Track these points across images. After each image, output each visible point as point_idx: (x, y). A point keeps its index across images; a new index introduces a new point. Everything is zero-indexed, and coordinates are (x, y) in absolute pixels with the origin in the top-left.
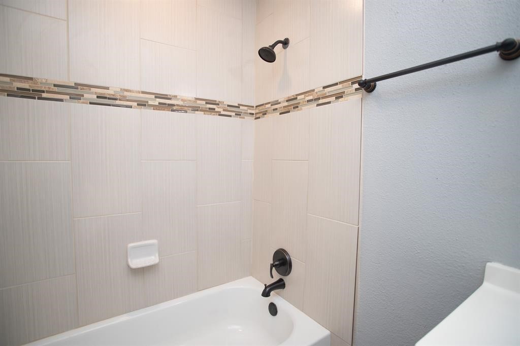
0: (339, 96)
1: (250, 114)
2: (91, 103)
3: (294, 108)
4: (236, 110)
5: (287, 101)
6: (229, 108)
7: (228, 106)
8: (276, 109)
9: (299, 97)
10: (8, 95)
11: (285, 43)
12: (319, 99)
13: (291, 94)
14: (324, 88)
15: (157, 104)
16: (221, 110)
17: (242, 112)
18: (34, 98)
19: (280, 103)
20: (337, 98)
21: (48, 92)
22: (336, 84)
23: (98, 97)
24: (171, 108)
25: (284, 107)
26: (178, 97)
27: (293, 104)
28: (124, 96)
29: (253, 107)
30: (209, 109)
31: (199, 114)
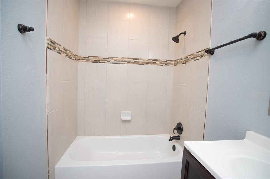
0: (202, 56)
1: (172, 64)
2: (113, 63)
3: (187, 61)
4: (165, 63)
5: (185, 58)
6: (162, 62)
7: (162, 61)
8: (181, 62)
9: (189, 57)
10: (92, 62)
11: (185, 33)
12: (195, 58)
13: (186, 55)
14: (197, 53)
15: (134, 62)
16: (158, 63)
17: (168, 64)
18: (98, 63)
19: (182, 59)
20: (201, 57)
21: (102, 60)
22: (201, 51)
23: (115, 61)
24: (138, 63)
25: (184, 61)
26: (141, 59)
27: (186, 60)
28: (123, 60)
29: (173, 61)
30: (154, 63)
31: (149, 65)
